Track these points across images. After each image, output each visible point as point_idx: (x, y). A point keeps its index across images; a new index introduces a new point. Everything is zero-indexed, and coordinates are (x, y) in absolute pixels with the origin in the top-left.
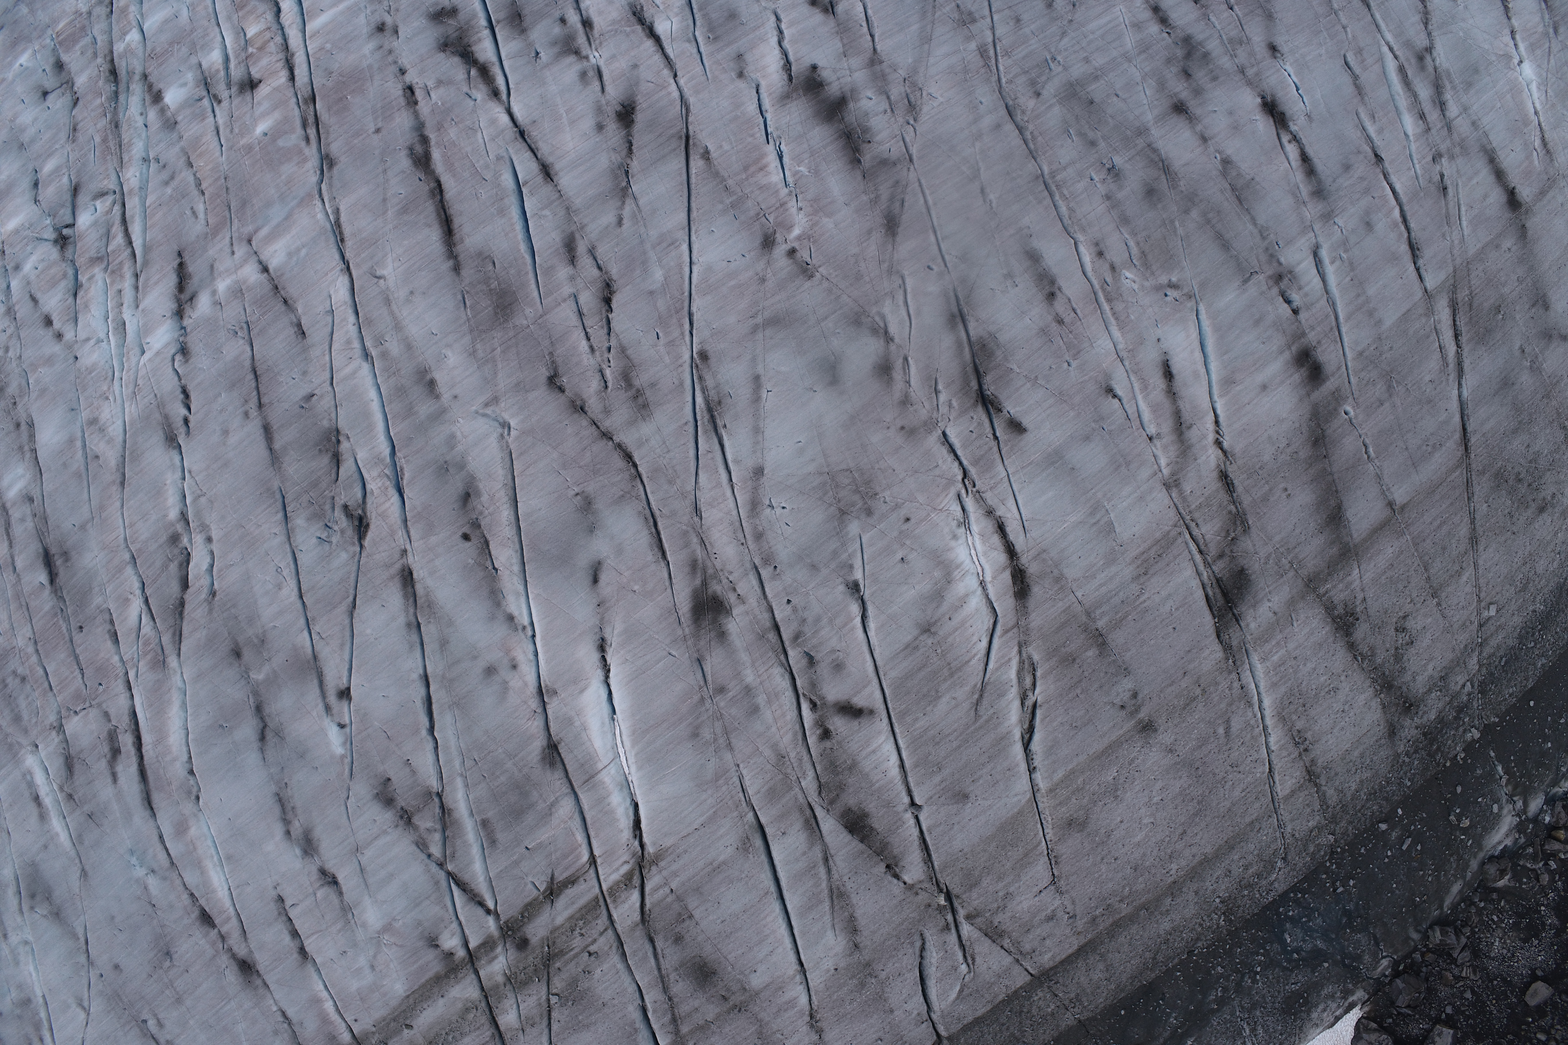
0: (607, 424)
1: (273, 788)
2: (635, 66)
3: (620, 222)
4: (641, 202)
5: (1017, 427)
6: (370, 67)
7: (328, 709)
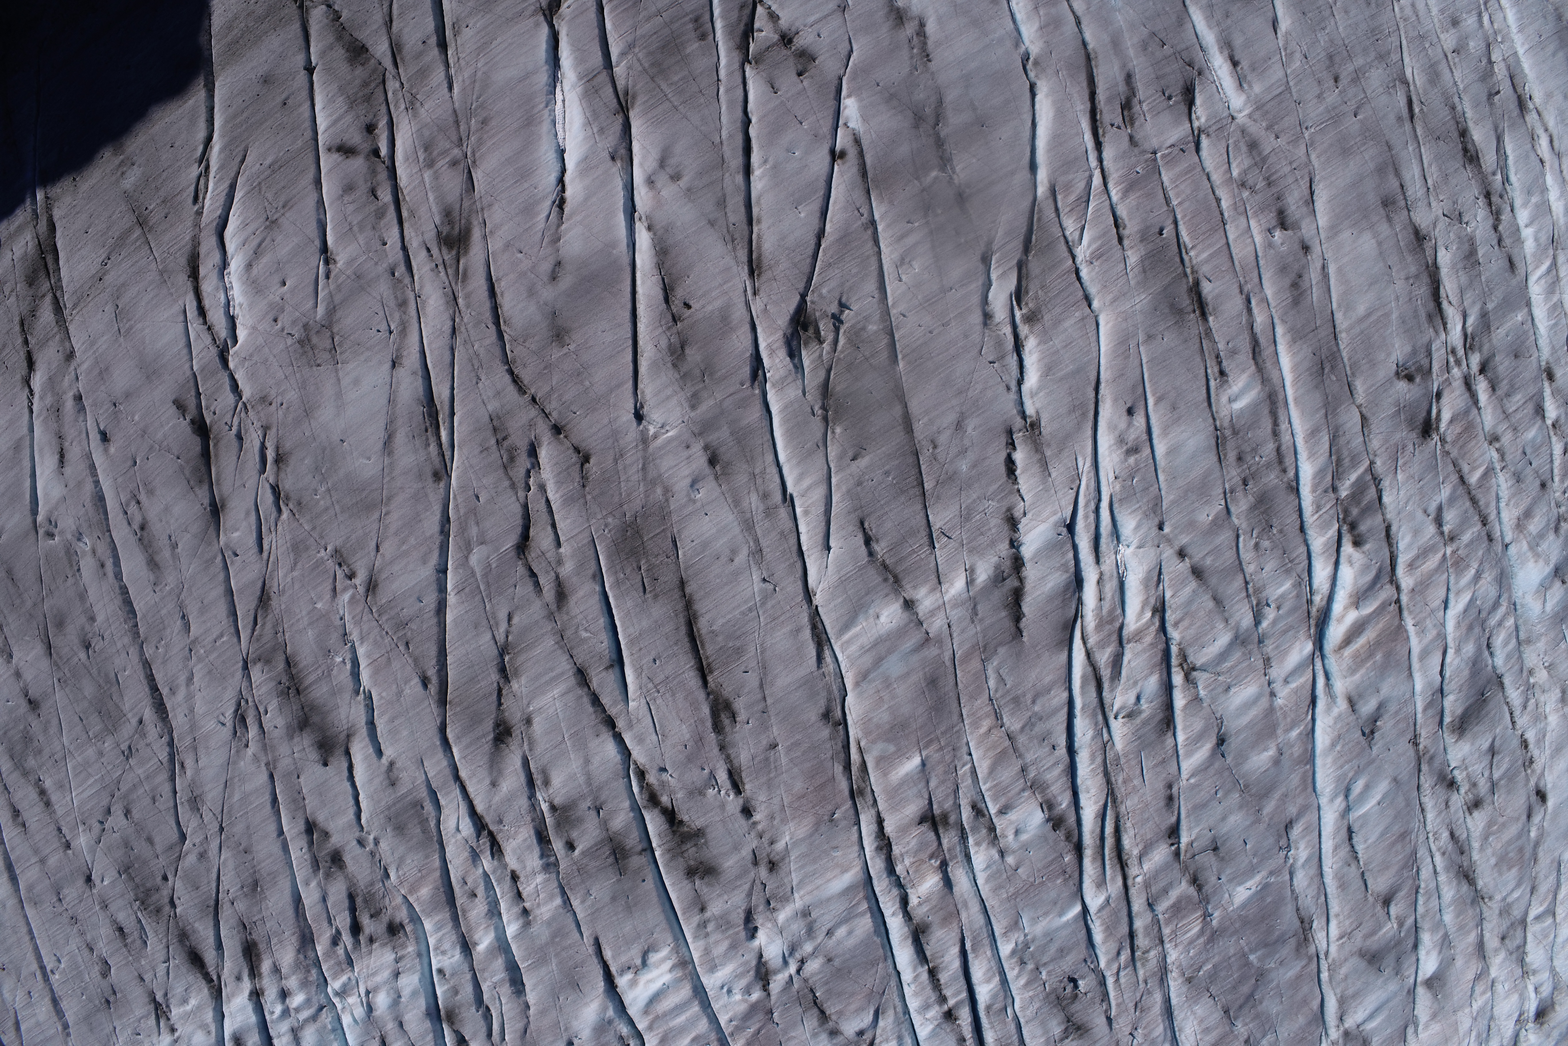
0: (533, 412)
1: (933, 65)
2: (494, 784)
3: (510, 618)
4: (488, 636)
5: (180, 406)
6: (784, 821)
7: (857, 141)
